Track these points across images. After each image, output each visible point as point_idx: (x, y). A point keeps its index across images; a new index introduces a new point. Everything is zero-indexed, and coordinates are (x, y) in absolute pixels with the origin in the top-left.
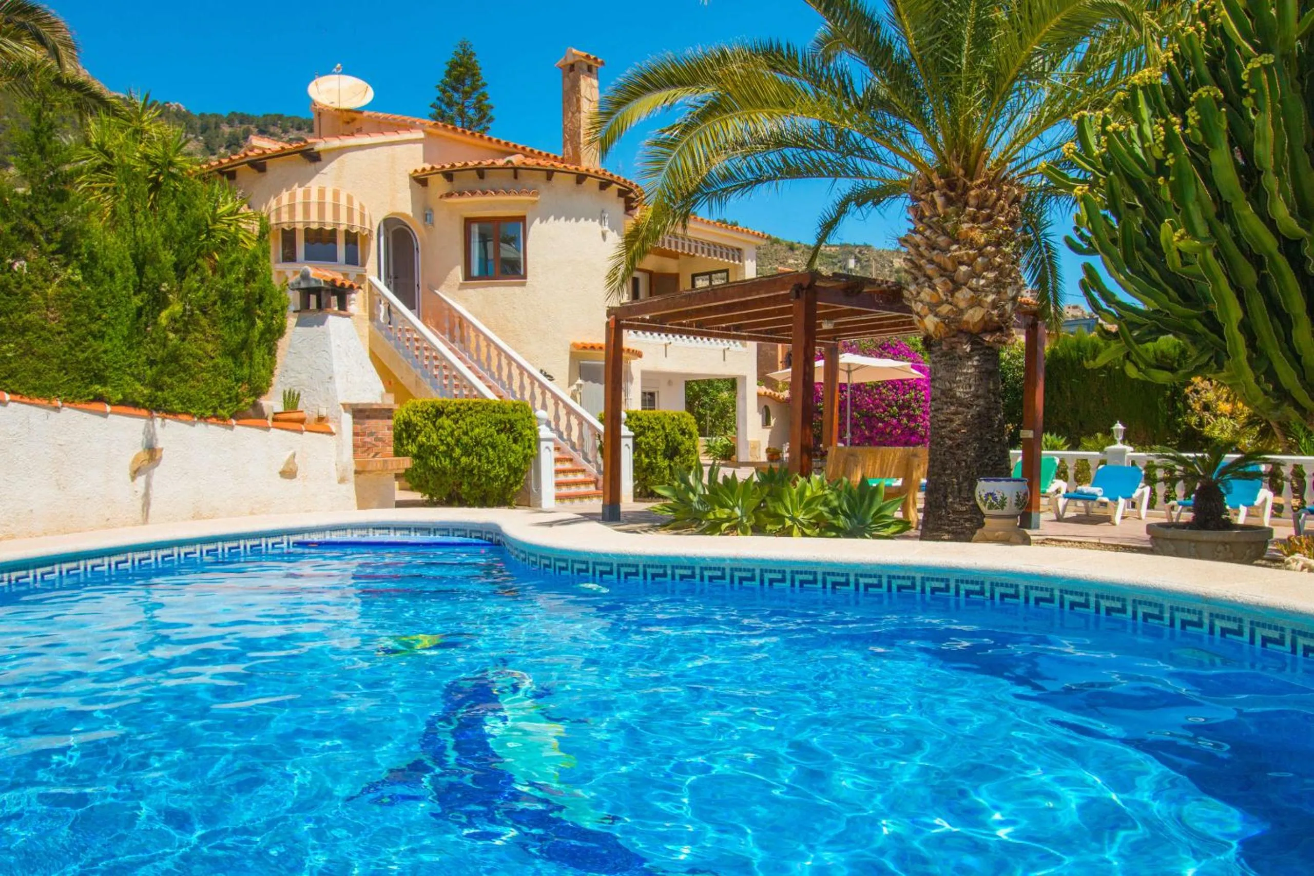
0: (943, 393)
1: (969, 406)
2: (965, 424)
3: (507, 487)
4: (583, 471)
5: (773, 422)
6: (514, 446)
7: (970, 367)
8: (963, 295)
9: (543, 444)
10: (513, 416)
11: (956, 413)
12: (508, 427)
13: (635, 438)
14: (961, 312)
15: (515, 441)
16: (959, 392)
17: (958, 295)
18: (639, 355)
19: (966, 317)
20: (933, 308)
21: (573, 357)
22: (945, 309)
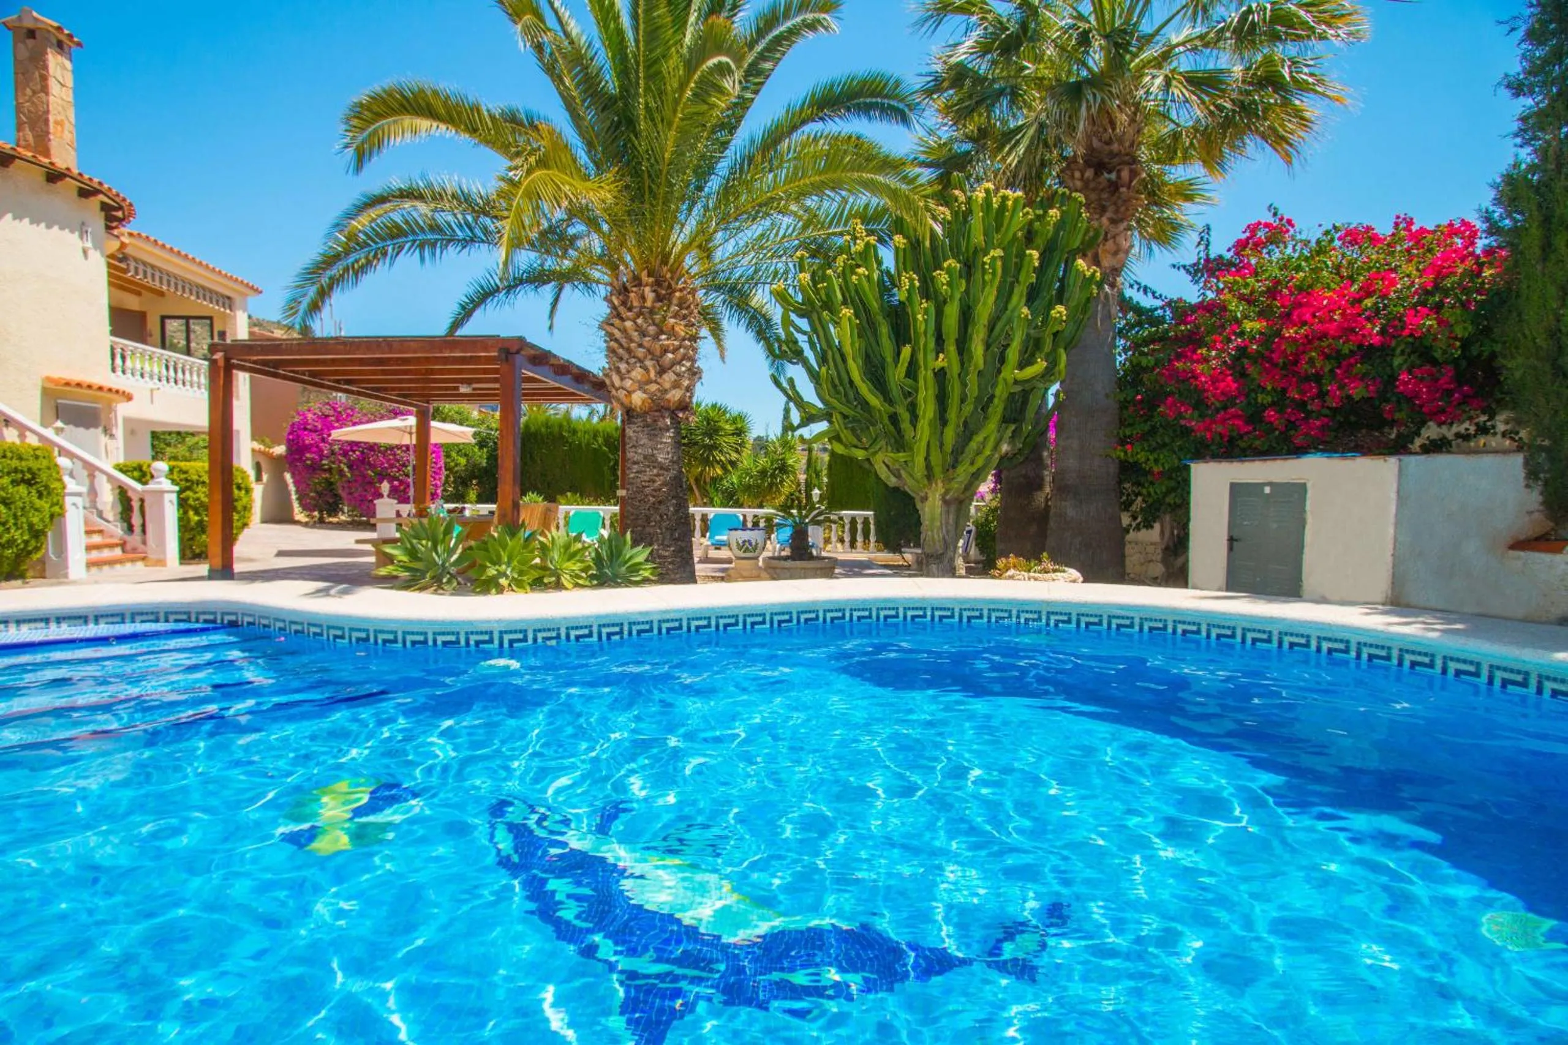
0: (645, 457)
1: (668, 470)
2: (664, 484)
3: (24, 554)
4: (101, 532)
5: (265, 477)
6: (38, 503)
7: (668, 437)
8: (669, 377)
9: (69, 500)
10: (34, 465)
11: (658, 475)
12: (29, 479)
13: (180, 493)
14: (666, 391)
15: (40, 496)
16: (661, 458)
17: (665, 376)
18: (129, 398)
19: (668, 396)
20: (642, 385)
21: (46, 393)
22: (653, 387)
